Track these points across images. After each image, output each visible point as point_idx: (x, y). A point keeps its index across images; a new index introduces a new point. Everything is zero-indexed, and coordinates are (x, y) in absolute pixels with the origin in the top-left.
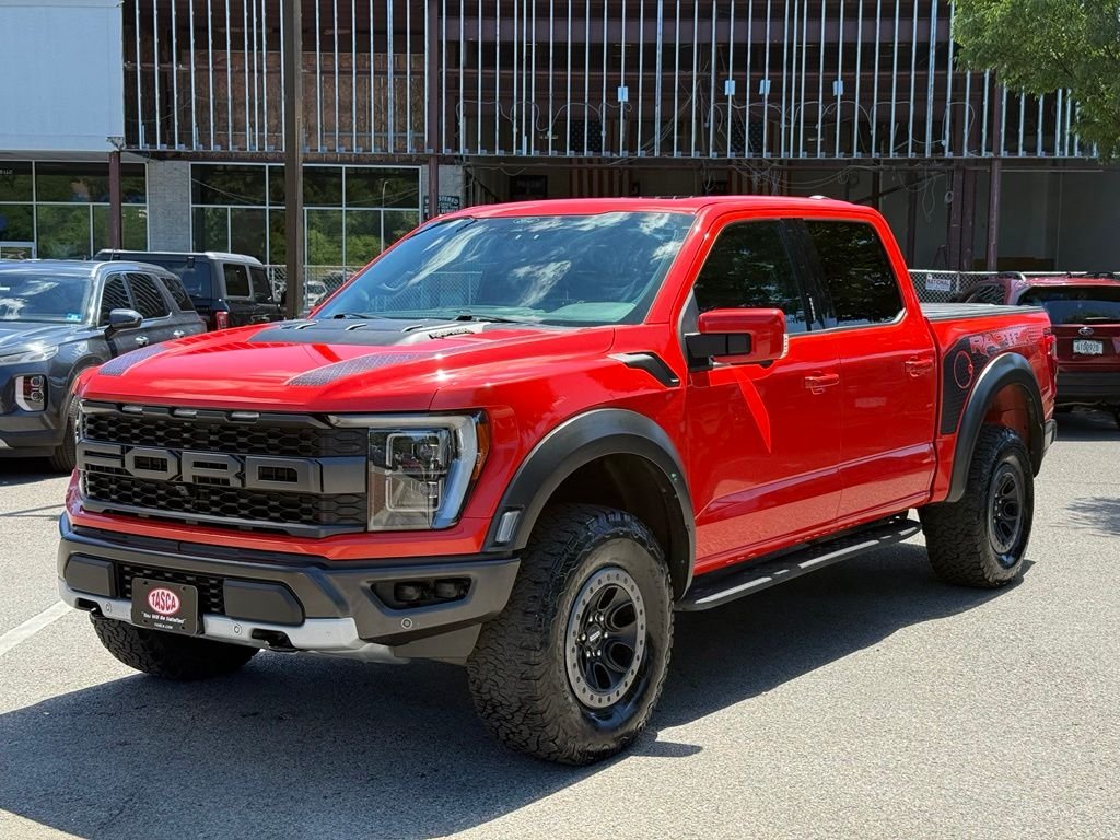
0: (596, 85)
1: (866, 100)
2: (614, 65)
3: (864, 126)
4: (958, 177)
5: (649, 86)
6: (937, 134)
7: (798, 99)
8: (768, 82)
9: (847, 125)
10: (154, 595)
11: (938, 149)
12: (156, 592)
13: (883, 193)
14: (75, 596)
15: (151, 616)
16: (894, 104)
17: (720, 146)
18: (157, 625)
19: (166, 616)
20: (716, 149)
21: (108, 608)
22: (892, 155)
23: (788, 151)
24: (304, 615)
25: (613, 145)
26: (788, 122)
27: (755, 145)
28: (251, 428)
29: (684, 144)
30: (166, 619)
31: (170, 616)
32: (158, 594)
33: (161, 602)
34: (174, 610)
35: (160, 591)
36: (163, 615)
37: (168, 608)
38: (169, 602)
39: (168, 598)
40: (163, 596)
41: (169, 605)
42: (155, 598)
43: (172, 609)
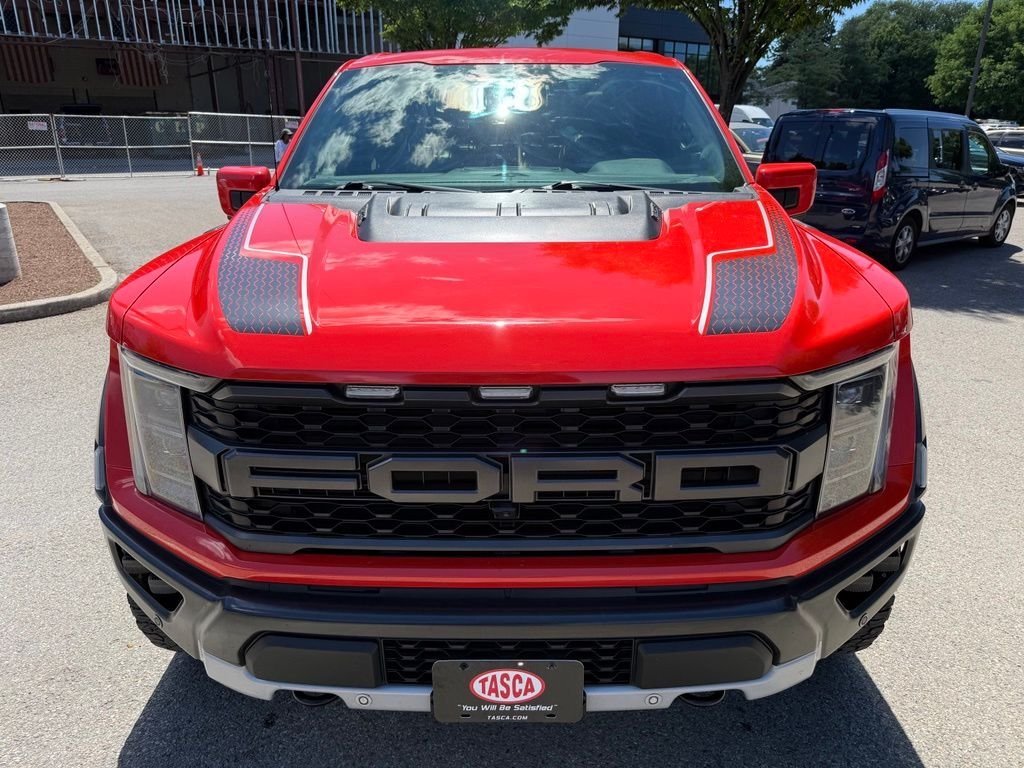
1: (220, 12)
3: (221, 28)
4: (270, 61)
6: (264, 36)
7: (177, 7)
9: (210, 26)
10: (483, 682)
11: (264, 44)
12: (489, 675)
13: (216, 70)
14: (273, 687)
15: (480, 708)
16: (236, 15)
17: (131, 34)
18: (494, 718)
19: (512, 704)
20: (128, 36)
21: (364, 701)
22: (240, 46)
23: (175, 38)
24: (776, 662)
25: (53, 28)
26: (173, 21)
27: (154, 35)
28: (649, 408)
29: (106, 32)
30: (512, 708)
31: (522, 703)
32: (494, 678)
33: (501, 688)
34: (530, 695)
35: (499, 674)
36: (507, 704)
37: (517, 695)
38: (520, 686)
39: (517, 681)
40: (505, 680)
41: (521, 690)
42: (488, 684)
43: (525, 694)
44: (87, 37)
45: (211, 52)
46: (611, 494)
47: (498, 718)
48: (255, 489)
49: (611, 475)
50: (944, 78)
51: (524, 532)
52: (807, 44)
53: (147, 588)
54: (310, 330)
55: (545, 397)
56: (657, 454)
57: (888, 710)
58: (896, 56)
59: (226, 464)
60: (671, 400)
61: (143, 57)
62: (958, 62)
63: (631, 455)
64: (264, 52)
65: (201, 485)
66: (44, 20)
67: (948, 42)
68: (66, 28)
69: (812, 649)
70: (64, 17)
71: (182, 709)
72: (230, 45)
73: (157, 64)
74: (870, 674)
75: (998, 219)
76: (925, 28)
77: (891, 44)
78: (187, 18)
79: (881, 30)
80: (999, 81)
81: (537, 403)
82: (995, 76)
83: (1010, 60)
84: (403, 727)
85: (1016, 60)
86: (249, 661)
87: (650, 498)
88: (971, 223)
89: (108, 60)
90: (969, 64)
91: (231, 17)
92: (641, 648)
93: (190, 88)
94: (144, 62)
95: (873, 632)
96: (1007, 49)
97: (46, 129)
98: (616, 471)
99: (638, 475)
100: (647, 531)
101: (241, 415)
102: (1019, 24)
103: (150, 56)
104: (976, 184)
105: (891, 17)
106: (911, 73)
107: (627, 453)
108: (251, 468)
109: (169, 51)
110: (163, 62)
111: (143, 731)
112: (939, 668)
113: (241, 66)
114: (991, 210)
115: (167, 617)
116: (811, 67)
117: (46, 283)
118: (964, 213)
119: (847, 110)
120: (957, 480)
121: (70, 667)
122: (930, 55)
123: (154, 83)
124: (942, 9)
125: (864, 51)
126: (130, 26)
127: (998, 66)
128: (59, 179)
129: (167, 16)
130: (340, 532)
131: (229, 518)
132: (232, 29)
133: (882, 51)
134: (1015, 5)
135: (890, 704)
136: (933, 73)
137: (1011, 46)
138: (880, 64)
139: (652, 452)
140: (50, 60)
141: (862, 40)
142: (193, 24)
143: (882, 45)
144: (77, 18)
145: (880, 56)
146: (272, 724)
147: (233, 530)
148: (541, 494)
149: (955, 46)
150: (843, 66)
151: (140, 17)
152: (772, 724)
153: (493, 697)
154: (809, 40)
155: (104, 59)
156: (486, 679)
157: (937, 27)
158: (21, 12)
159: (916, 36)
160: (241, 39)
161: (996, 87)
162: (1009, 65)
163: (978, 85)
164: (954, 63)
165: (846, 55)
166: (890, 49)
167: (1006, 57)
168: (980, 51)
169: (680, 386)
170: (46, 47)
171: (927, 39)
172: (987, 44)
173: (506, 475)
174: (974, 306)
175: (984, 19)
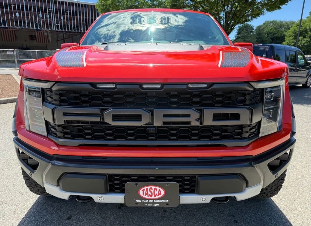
0: (11, 13)
1: (67, 21)
2: (15, 9)
3: (68, 26)
5: (23, 15)
6: (80, 28)
7: (54, 19)
8: (48, 15)
9: (64, 25)
10: (143, 190)
11: (81, 30)
12: (145, 188)
13: (65, 39)
14: (69, 194)
15: (142, 201)
16: (72, 21)
17: (40, 27)
18: (147, 205)
19: (153, 200)
20: (39, 27)
21: (101, 199)
22: (73, 31)
23: (54, 29)
24: (247, 186)
25: (17, 25)
26: (53, 23)
27: (47, 27)
28: (201, 92)
29: (33, 26)
30: (154, 201)
31: (157, 199)
32: (147, 189)
33: (149, 193)
34: (160, 196)
35: (149, 188)
36: (152, 199)
37: (155, 196)
38: (156, 192)
39: (155, 190)
40: (151, 190)
41: (156, 194)
42: (145, 191)
43: (158, 196)
44: (27, 27)
45: (64, 33)
46: (188, 123)
47: (148, 205)
48: (65, 121)
49: (188, 116)
50: (288, 43)
51: (158, 138)
52: (245, 33)
53: (28, 163)
54: (85, 66)
55: (165, 87)
56: (204, 108)
57: (285, 216)
58: (273, 37)
59: (55, 112)
60: (209, 89)
61: (44, 34)
62: (292, 38)
63: (196, 109)
64: (80, 33)
65: (47, 123)
66: (14, 23)
67: (288, 32)
68: (21, 25)
69: (259, 182)
70: (20, 22)
71: (39, 214)
72: (70, 31)
73: (48, 36)
74: (278, 206)
75: (308, 79)
76: (281, 28)
77: (271, 33)
78: (57, 23)
79: (268, 29)
80: (305, 44)
81: (163, 90)
82: (303, 42)
83: (308, 37)
84: (115, 220)
85: (310, 37)
86: (60, 184)
87: (202, 125)
88: (299, 80)
89: (33, 35)
90: (295, 39)
91: (71, 23)
92: (199, 178)
93: (58, 44)
94: (44, 36)
95: (279, 188)
96: (307, 34)
97: (12, 54)
98: (190, 114)
99: (198, 115)
100: (201, 138)
101: (60, 95)
102: (310, 27)
103: (46, 34)
104: (300, 68)
105: (271, 25)
106: (277, 42)
107: (194, 108)
108: (64, 113)
109: (52, 32)
110: (50, 35)
111: (25, 221)
112: (301, 204)
113: (73, 37)
114: (305, 76)
115: (33, 172)
116: (247, 40)
117: (8, 94)
118: (297, 77)
119: (260, 44)
120: (302, 149)
121: (2, 201)
122: (283, 36)
123: (47, 42)
124: (286, 23)
125: (263, 35)
126: (40, 25)
127: (304, 39)
128: (16, 69)
129: (51, 22)
130: (94, 138)
131: (56, 134)
132: (71, 26)
133: (268, 35)
134: (308, 21)
135: (285, 215)
136: (284, 41)
137: (308, 33)
138: (268, 39)
139: (203, 108)
140: (15, 35)
141: (262, 32)
142: (59, 24)
143: (268, 34)
144: (24, 22)
145: (268, 36)
146: (70, 219)
147: (57, 138)
148: (164, 123)
149: (291, 33)
150: (257, 39)
151: (43, 22)
152: (244, 221)
153: (146, 197)
154: (246, 32)
155: (32, 35)
156: (144, 190)
157: (285, 28)
158: (8, 21)
159: (279, 31)
160: (74, 29)
161: (304, 45)
162: (308, 39)
163: (298, 45)
164: (291, 38)
165: (257, 36)
166: (271, 35)
167: (306, 37)
168: (299, 35)
169: (213, 84)
170: (14, 31)
171: (282, 31)
172: (301, 33)
173: (152, 116)
174: (302, 103)
175: (300, 26)
